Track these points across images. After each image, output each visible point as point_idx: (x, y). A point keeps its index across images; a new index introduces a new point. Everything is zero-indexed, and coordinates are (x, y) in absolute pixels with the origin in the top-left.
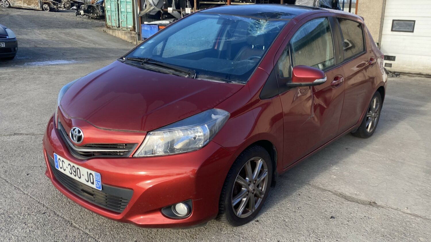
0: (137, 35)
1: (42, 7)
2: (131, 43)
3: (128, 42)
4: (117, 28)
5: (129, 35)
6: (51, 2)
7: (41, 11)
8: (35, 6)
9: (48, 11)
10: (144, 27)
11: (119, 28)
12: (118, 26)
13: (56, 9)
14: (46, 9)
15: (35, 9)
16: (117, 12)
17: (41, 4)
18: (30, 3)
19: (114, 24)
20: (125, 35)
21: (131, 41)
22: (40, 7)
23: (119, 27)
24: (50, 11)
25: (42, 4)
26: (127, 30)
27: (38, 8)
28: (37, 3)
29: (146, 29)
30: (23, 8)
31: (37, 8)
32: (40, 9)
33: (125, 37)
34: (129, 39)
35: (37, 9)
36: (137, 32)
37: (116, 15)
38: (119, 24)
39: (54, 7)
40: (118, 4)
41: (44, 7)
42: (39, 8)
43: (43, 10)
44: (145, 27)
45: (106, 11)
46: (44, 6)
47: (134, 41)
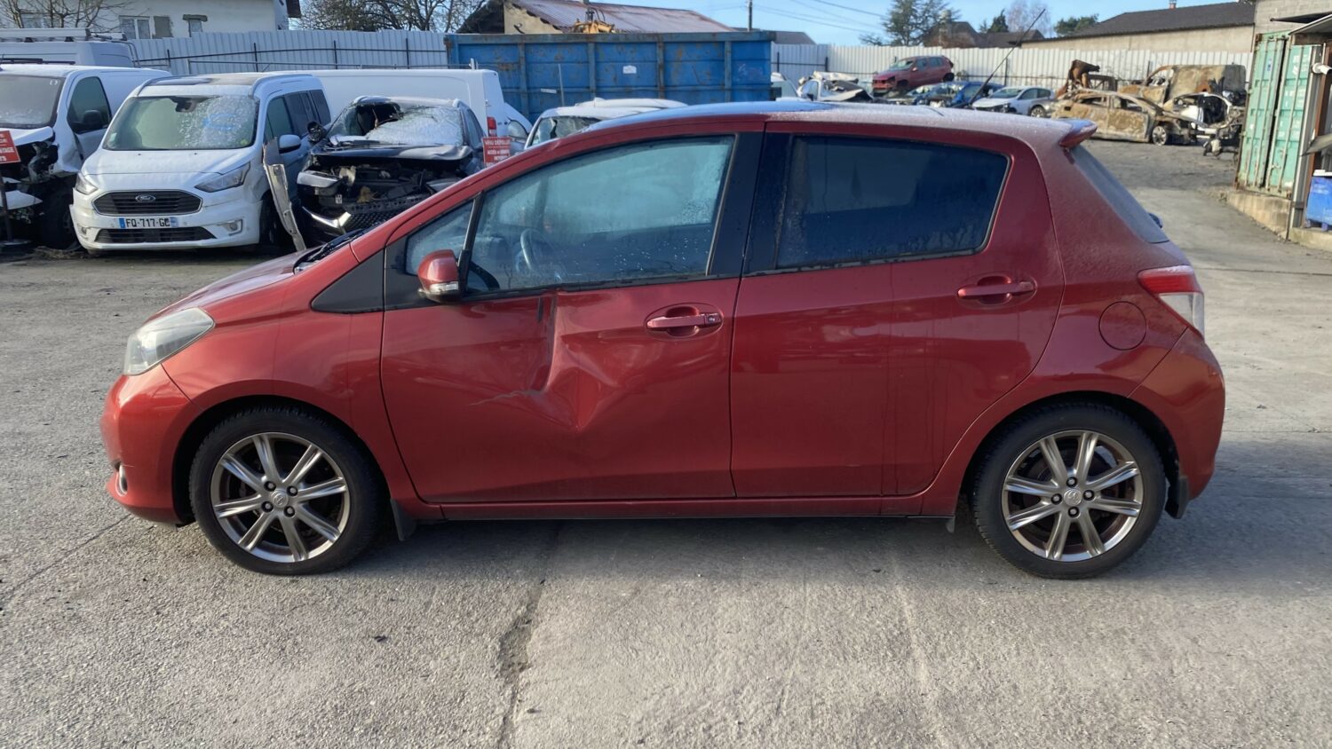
0: (1293, 210)
1: (1150, 133)
2: (1275, 233)
3: (1269, 230)
4: (1257, 190)
5: (1274, 210)
6: (1174, 121)
7: (1144, 144)
8: (1133, 132)
9: (1163, 143)
10: (1316, 185)
11: (1263, 189)
12: (1260, 181)
13: (1187, 137)
14: (1159, 139)
15: (1132, 139)
16: (1266, 143)
17: (1148, 127)
18: (1122, 126)
19: (1252, 179)
20: (1265, 208)
21: (1278, 227)
22: (1144, 133)
23: (1263, 185)
24: (1168, 143)
25: (1151, 126)
26: (1278, 194)
27: (1141, 135)
28: (1141, 125)
29: (1320, 191)
30: (1105, 137)
31: (1138, 136)
32: (1143, 140)
33: (1264, 216)
34: (1272, 223)
35: (1137, 139)
36: (1295, 200)
37: (1263, 150)
38: (1265, 178)
39: (1182, 133)
40: (1274, 118)
41: (1156, 134)
42: (1141, 138)
43: (1151, 141)
44: (1320, 186)
45: (1245, 139)
46: (1155, 131)
47: (1283, 228)
